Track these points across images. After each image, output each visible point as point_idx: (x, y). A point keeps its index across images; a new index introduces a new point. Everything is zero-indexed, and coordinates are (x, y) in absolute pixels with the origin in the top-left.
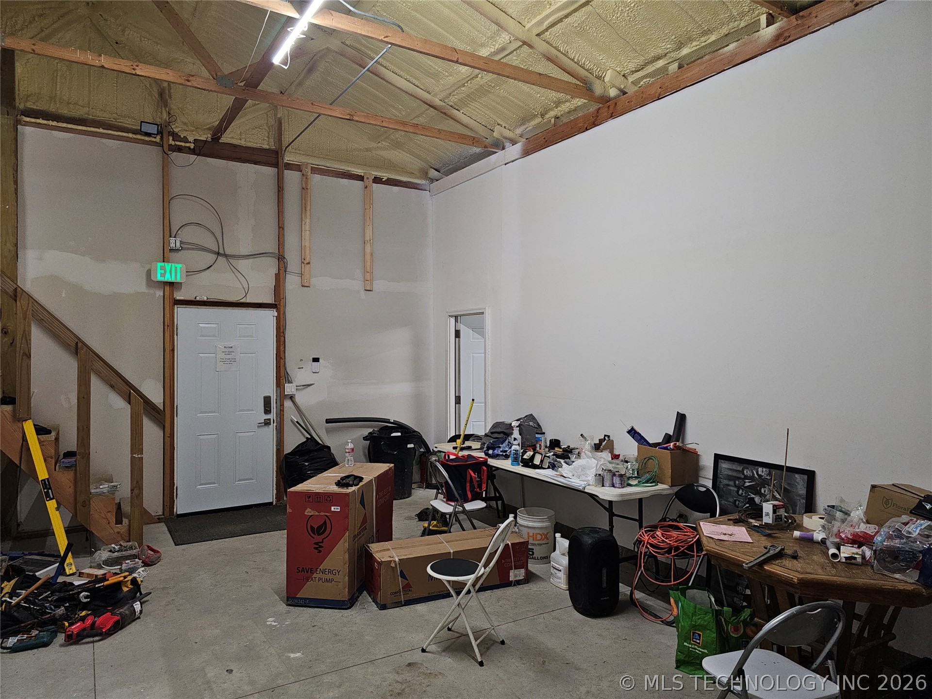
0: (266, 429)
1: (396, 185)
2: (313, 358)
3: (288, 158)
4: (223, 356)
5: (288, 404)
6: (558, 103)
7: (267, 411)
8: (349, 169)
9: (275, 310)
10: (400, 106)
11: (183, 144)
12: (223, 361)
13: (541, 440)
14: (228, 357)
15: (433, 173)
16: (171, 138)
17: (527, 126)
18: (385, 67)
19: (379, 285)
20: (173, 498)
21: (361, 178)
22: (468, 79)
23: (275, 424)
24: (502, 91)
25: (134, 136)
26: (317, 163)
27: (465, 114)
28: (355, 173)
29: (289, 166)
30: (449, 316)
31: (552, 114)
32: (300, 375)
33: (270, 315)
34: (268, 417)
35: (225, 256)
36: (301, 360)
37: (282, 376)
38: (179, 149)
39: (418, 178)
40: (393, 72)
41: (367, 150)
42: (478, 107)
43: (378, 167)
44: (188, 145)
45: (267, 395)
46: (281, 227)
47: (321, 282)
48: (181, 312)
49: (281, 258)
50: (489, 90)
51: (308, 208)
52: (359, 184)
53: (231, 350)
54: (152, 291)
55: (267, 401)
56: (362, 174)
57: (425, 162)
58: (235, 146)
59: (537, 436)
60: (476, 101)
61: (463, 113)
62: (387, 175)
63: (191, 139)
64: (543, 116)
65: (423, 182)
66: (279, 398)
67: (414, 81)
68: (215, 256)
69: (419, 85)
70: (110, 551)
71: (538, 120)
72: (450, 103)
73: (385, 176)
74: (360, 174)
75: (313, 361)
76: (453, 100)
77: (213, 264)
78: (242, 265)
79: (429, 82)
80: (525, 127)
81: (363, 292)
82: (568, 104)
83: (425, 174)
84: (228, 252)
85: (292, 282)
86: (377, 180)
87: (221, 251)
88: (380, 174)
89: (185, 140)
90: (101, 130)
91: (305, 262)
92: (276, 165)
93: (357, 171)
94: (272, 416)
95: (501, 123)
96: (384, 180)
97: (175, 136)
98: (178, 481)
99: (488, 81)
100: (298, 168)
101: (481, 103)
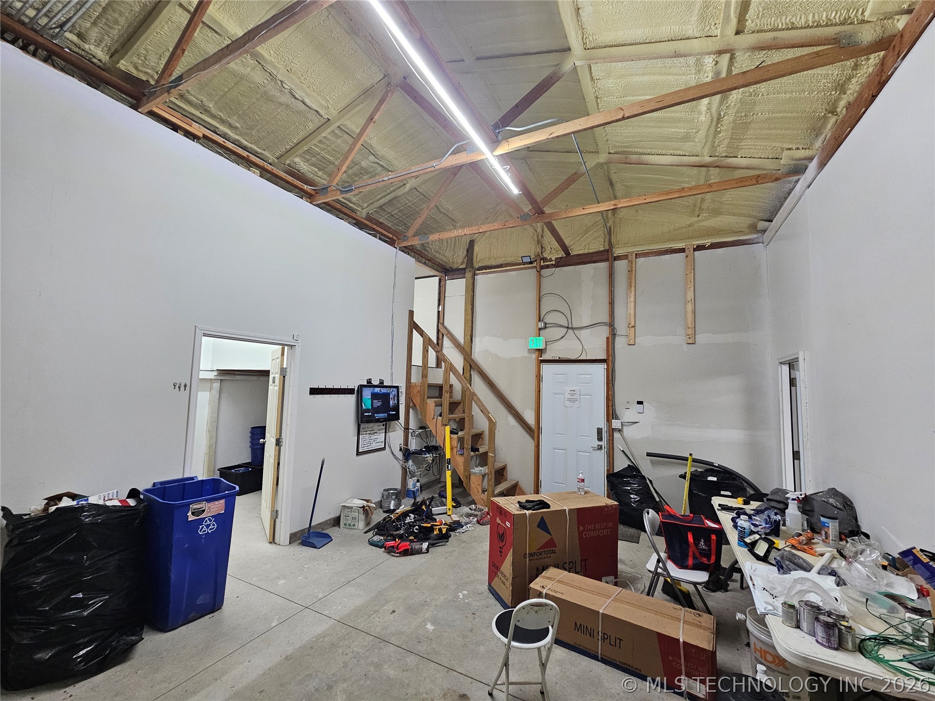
0: (599, 452)
1: (721, 247)
2: (637, 401)
3: (618, 252)
4: (569, 396)
5: (617, 435)
6: (841, 87)
7: (600, 439)
8: (671, 246)
9: (605, 364)
10: (687, 179)
11: (549, 263)
12: (569, 400)
13: (828, 527)
14: (572, 397)
15: (762, 225)
16: (542, 261)
17: (825, 134)
18: (649, 154)
19: (701, 338)
20: (539, 487)
21: (682, 250)
22: (714, 123)
23: (606, 450)
24: (760, 114)
25: (524, 266)
26: (642, 250)
27: (745, 157)
28: (677, 247)
29: (617, 258)
30: (781, 363)
31: (842, 103)
32: (627, 414)
33: (601, 368)
34: (600, 443)
35: (573, 328)
36: (628, 402)
37: (611, 413)
38: (547, 267)
39: (747, 234)
40: (657, 155)
41: (690, 225)
42: (750, 143)
43: (701, 237)
44: (551, 263)
45: (601, 427)
46: (612, 303)
47: (645, 340)
48: (545, 367)
49: (611, 325)
50: (744, 121)
51: (633, 285)
52: (682, 255)
53: (574, 392)
54: (530, 355)
55: (600, 431)
56: (684, 247)
57: (751, 217)
58: (580, 255)
59: (822, 519)
60: (744, 139)
61: (741, 157)
62: (710, 241)
63: (553, 259)
64: (833, 112)
65: (755, 236)
66: (608, 430)
67: (678, 152)
68: (567, 329)
69: (684, 154)
70: (470, 509)
71: (832, 120)
72: (724, 154)
73: (708, 242)
74: (681, 247)
75: (638, 404)
76: (722, 150)
77: (565, 335)
78: (583, 334)
79: (688, 147)
80: (823, 136)
81: (685, 346)
82: (854, 80)
83: (753, 228)
84: (574, 326)
85: (620, 343)
86: (700, 248)
87: (570, 326)
88: (703, 242)
89: (551, 260)
90: (509, 268)
91: (630, 326)
92: (607, 260)
93: (678, 245)
94: (604, 443)
95: (790, 146)
96: (706, 246)
97: (545, 260)
98: (542, 477)
99: (736, 113)
100: (625, 257)
101: (751, 139)
